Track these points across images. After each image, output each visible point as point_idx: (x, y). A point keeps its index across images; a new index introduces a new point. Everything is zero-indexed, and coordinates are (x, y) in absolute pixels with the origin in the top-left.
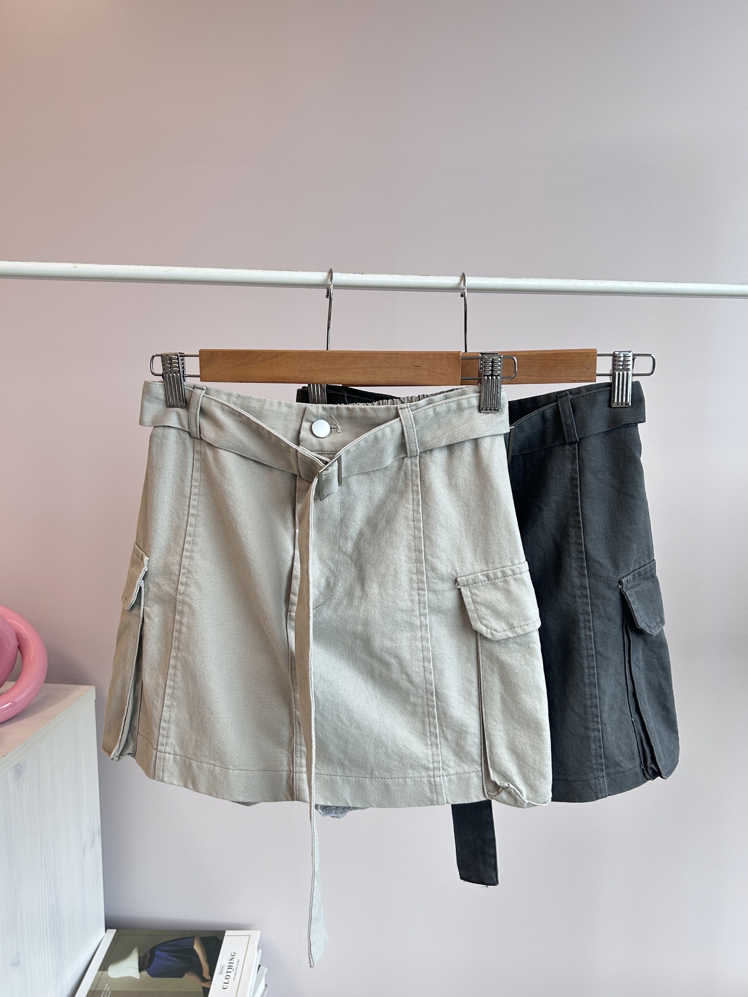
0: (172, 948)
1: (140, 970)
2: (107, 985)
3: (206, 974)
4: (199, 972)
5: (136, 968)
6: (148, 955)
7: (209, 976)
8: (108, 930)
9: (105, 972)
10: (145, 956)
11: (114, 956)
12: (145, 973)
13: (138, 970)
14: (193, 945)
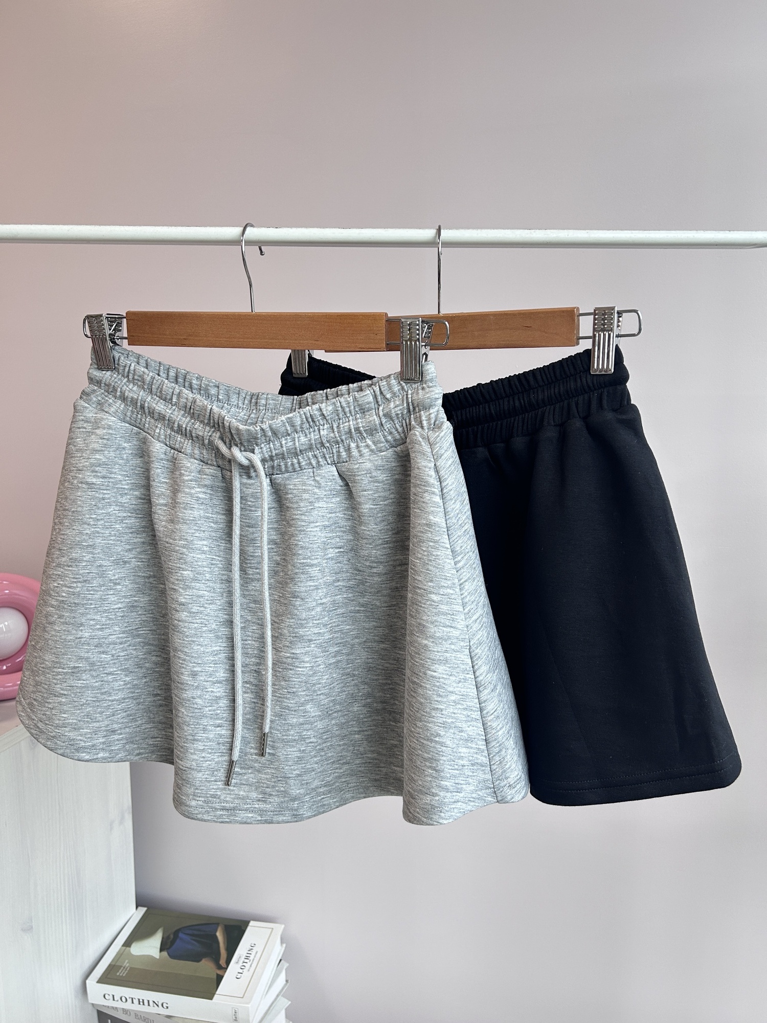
0: (196, 932)
1: (161, 950)
2: (127, 961)
3: (222, 962)
4: (216, 958)
5: (157, 948)
6: (172, 936)
7: (225, 964)
8: (139, 908)
9: (128, 948)
10: (168, 937)
11: (140, 933)
12: (165, 954)
13: (159, 950)
14: (216, 931)
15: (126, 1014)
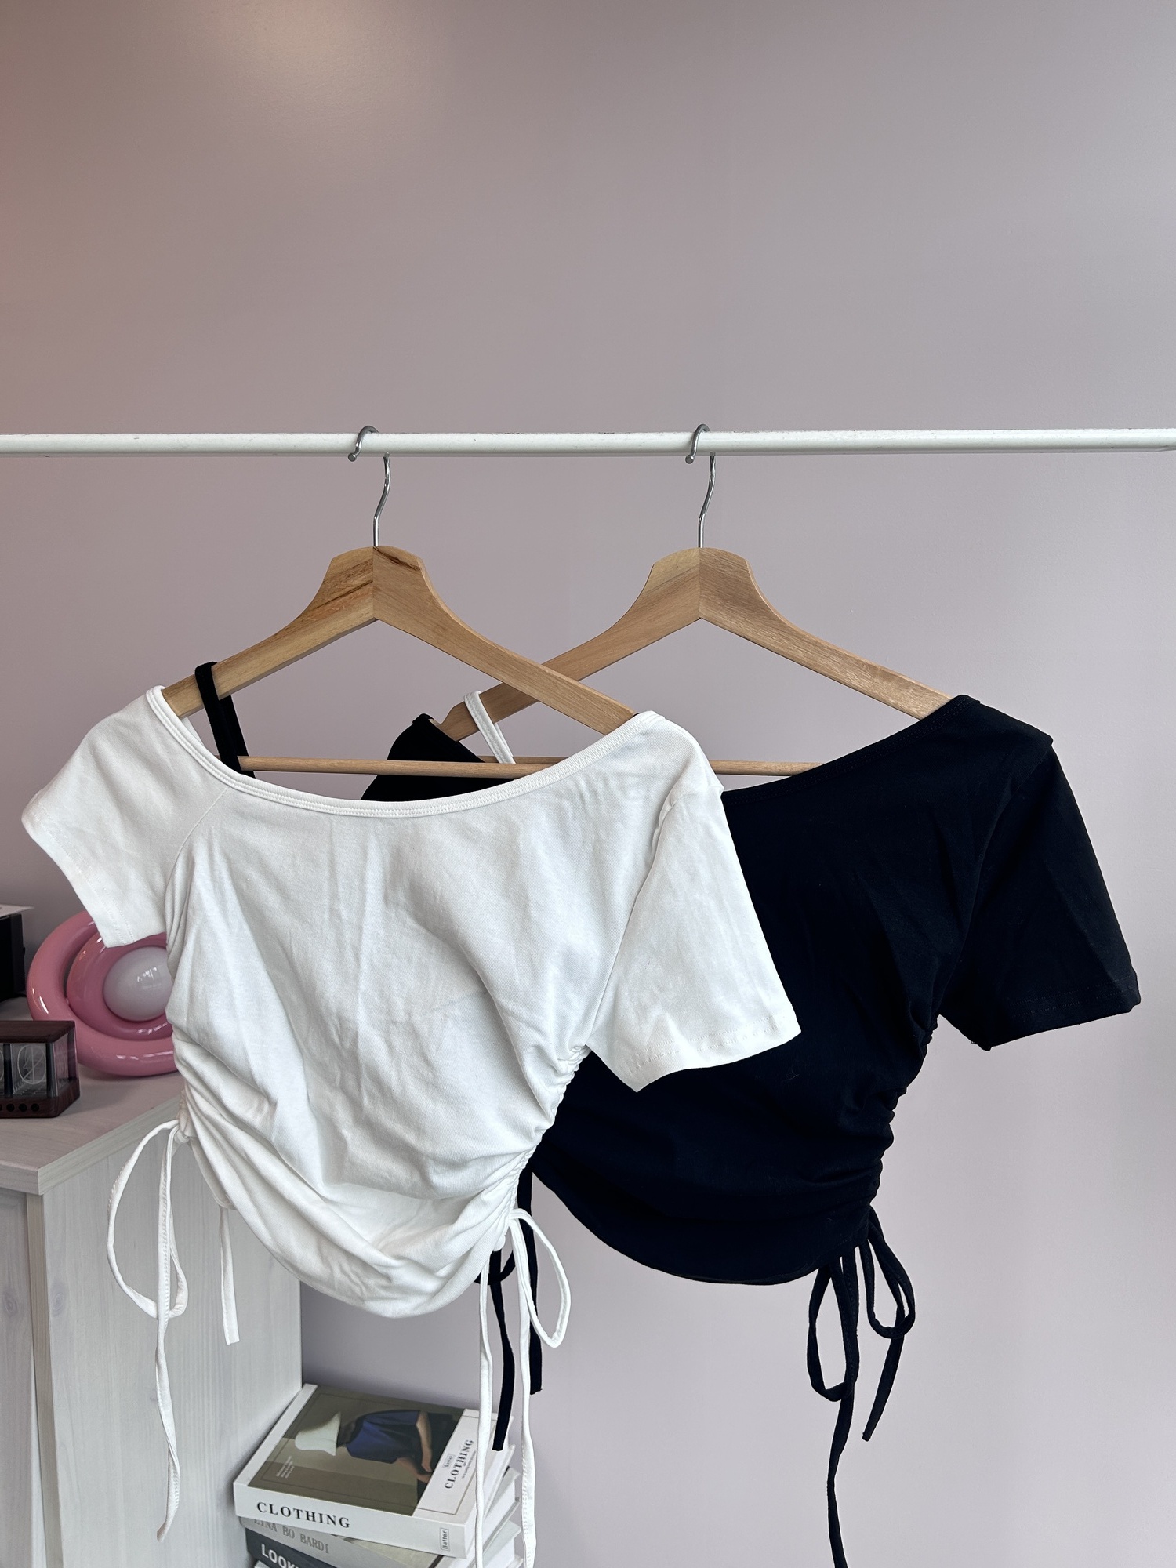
0: (387, 1422)
1: (339, 1444)
2: (290, 1458)
3: (426, 1464)
4: (416, 1458)
5: (332, 1441)
6: (353, 1426)
7: (429, 1468)
8: (306, 1385)
9: (291, 1440)
10: (348, 1427)
11: (307, 1420)
12: (344, 1449)
13: (335, 1444)
14: (416, 1422)
15: (288, 1534)
